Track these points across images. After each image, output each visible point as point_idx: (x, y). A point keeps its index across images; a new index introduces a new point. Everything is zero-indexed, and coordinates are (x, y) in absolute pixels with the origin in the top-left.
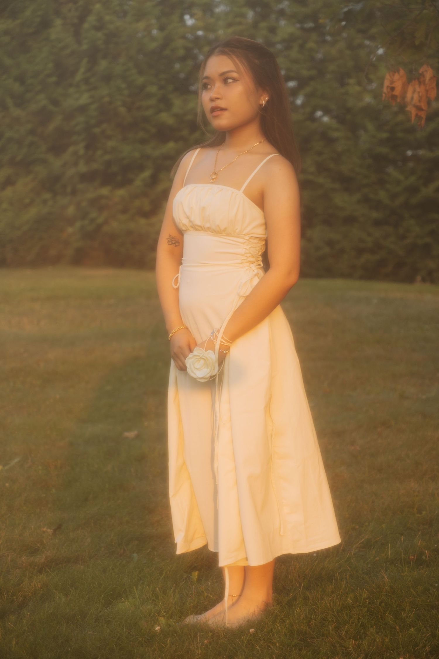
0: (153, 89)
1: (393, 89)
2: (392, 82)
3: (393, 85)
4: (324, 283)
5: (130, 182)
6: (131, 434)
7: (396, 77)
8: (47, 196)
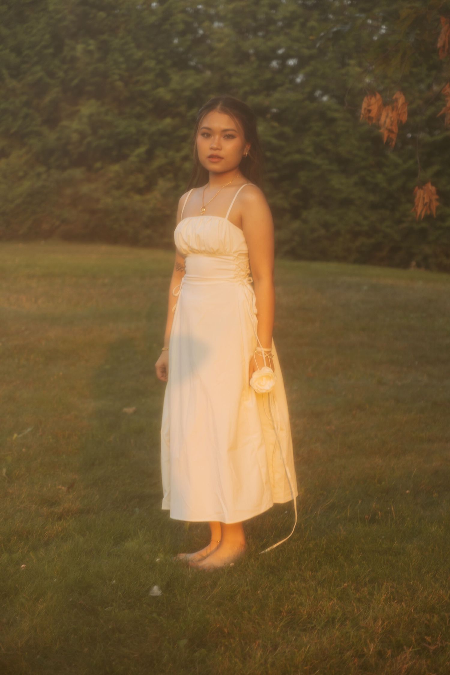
0: (151, 64)
1: (369, 111)
2: (369, 105)
3: (370, 108)
4: (317, 266)
5: (125, 157)
6: (129, 410)
7: (373, 100)
8: (41, 169)
